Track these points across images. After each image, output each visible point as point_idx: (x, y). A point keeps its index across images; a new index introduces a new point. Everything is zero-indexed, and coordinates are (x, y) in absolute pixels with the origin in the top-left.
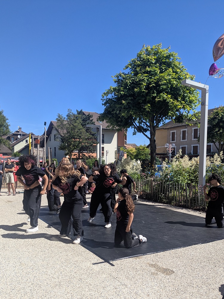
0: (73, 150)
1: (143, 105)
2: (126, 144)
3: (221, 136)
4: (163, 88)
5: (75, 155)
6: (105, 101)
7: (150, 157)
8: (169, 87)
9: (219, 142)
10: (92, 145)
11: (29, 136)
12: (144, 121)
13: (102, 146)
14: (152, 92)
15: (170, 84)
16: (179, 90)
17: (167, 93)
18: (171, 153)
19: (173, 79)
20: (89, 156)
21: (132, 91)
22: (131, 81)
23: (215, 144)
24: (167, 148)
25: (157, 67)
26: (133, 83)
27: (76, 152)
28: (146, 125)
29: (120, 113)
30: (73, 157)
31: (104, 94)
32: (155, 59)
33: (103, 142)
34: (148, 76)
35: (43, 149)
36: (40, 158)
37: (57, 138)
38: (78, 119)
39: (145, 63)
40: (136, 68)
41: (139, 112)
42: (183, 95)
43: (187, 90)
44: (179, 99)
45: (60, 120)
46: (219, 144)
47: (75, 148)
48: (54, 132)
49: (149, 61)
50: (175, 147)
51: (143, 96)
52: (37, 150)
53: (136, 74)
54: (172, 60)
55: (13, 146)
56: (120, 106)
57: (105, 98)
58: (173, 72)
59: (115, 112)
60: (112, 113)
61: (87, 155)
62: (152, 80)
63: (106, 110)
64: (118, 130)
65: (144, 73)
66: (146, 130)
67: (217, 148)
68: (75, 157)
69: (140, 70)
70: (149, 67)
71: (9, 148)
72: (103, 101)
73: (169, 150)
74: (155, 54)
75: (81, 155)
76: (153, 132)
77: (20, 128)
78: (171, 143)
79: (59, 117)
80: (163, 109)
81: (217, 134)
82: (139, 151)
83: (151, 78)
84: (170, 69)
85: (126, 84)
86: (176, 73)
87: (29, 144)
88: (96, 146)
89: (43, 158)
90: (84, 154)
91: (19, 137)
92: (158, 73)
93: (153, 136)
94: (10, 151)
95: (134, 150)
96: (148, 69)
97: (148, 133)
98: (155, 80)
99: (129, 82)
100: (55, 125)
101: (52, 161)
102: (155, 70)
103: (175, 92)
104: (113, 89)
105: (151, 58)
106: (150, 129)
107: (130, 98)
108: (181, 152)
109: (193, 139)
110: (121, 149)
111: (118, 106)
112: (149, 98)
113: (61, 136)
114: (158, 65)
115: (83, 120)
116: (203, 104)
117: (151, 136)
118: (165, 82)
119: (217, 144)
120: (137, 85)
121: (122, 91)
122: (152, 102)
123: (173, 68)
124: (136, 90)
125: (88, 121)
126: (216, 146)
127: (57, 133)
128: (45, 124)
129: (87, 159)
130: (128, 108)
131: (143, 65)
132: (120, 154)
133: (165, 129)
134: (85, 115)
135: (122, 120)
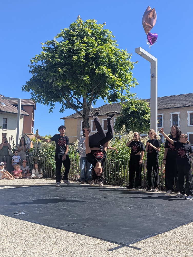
1: (80, 77)
4: (102, 61)
6: (32, 69)
14: (90, 63)
21: (69, 59)
22: (67, 49)
26: (69, 51)
28: (78, 101)
31: (34, 58)
53: (73, 43)
56: (55, 74)
62: (91, 51)
69: (77, 39)
72: (31, 68)
76: (87, 108)
83: (89, 49)
85: (62, 51)
92: (96, 46)
93: (86, 113)
99: (66, 49)
102: (93, 43)
104: (46, 55)
105: (87, 30)
107: (66, 67)
112: (87, 69)
117: (84, 113)
120: (75, 54)
121: (57, 58)
124: (74, 58)
130: (64, 77)
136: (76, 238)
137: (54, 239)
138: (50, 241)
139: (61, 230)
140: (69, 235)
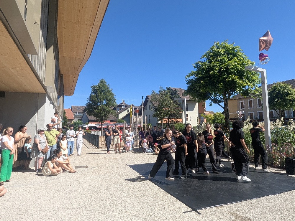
0: (164, 117)
1: (217, 84)
2: (205, 111)
3: (280, 105)
4: (231, 71)
5: (165, 120)
7: (224, 121)
8: (236, 70)
9: (279, 109)
10: (178, 113)
11: (130, 107)
12: (218, 95)
13: (186, 113)
14: (223, 74)
15: (237, 68)
16: (244, 73)
17: (235, 74)
18: (242, 118)
19: (238, 64)
20: (176, 121)
21: (208, 74)
22: (206, 67)
23: (276, 111)
24: (238, 114)
25: (225, 57)
26: (208, 68)
27: (166, 118)
28: (221, 97)
29: (199, 90)
30: (163, 122)
31: (187, 76)
32: (223, 51)
33: (187, 110)
34: (220, 63)
35: (141, 117)
36: (139, 123)
37: (151, 108)
38: (167, 94)
39: (216, 55)
40: (210, 58)
41: (214, 88)
42: (247, 76)
43: (250, 72)
44: (244, 79)
45: (153, 95)
46: (280, 111)
47: (165, 116)
48: (149, 104)
49: (219, 53)
50: (245, 113)
51: (216, 77)
52: (137, 118)
53: (210, 62)
54: (237, 51)
55: (118, 115)
56: (199, 85)
57: (188, 79)
58: (238, 60)
59: (196, 88)
60: (193, 89)
61: (174, 120)
62: (222, 66)
63: (189, 87)
64: (199, 102)
65: (216, 61)
66: (220, 102)
67: (278, 114)
68: (165, 122)
69: (213, 59)
70: (220, 57)
71: (115, 116)
72: (186, 81)
73: (239, 116)
74: (223, 48)
75: (170, 120)
76: (226, 103)
77: (123, 101)
78: (241, 111)
79: (153, 92)
80: (232, 86)
81: (277, 103)
82: (215, 116)
83: (222, 64)
84: (236, 58)
85: (203, 69)
86: (240, 60)
87: (130, 113)
88: (182, 114)
89: (140, 124)
90: (173, 119)
91: (122, 107)
92: (227, 60)
93: (226, 106)
94: (116, 119)
95: (212, 116)
96: (219, 58)
97: (222, 104)
98: (225, 66)
99: (206, 68)
100: (150, 98)
101: (148, 125)
102: (225, 59)
103: (241, 74)
104: (194, 72)
105: (221, 51)
106: (223, 101)
107: (206, 79)
108: (249, 118)
109: (258, 107)
110: (202, 115)
111: (198, 85)
112: (221, 78)
113: (155, 106)
114: (226, 55)
115: (171, 94)
116: (263, 82)
117: (225, 106)
118: (233, 67)
119: (278, 110)
120: (212, 69)
121: (200, 74)
122: (224, 81)
123: (237, 57)
124: (211, 73)
125: (175, 95)
126: (277, 113)
127: (152, 104)
128: (143, 98)
129: (175, 124)
130: (205, 86)
131: (215, 55)
132: (201, 119)
133: (235, 99)
134: (173, 90)
135: (201, 95)
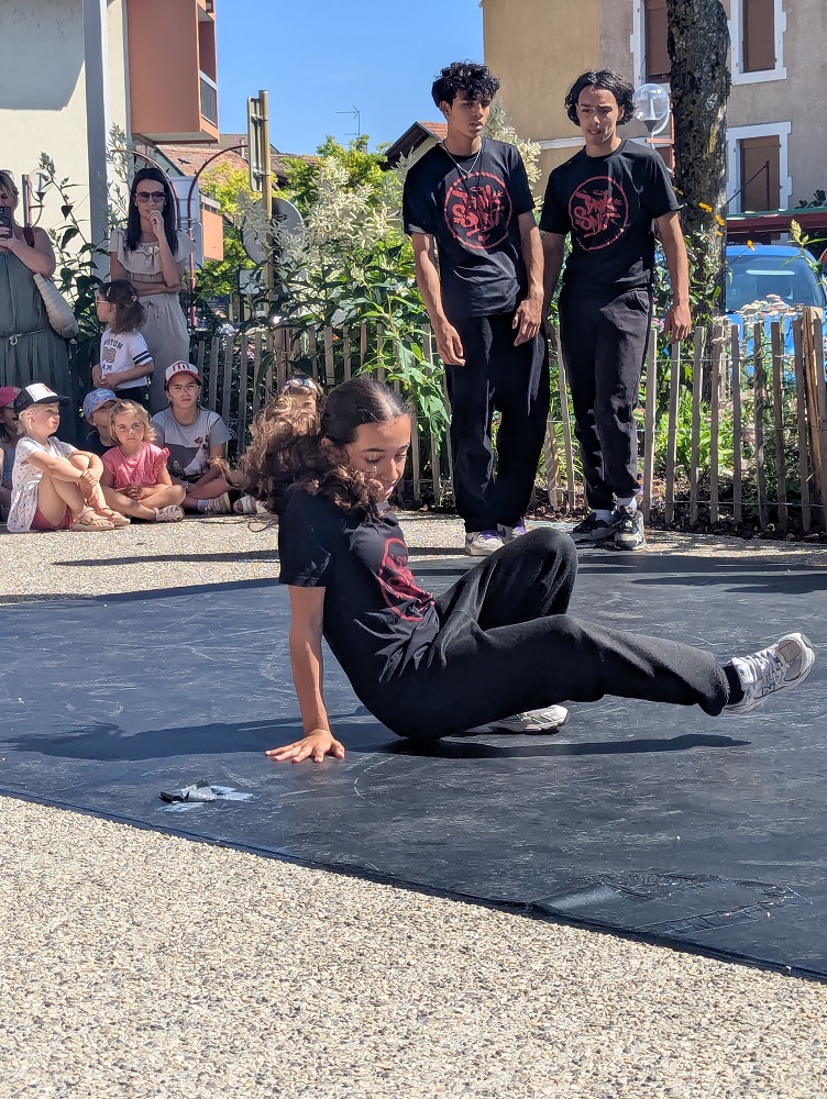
136: (707, 992)
137: (522, 999)
138: (495, 1012)
139: (567, 928)
140: (648, 965)
